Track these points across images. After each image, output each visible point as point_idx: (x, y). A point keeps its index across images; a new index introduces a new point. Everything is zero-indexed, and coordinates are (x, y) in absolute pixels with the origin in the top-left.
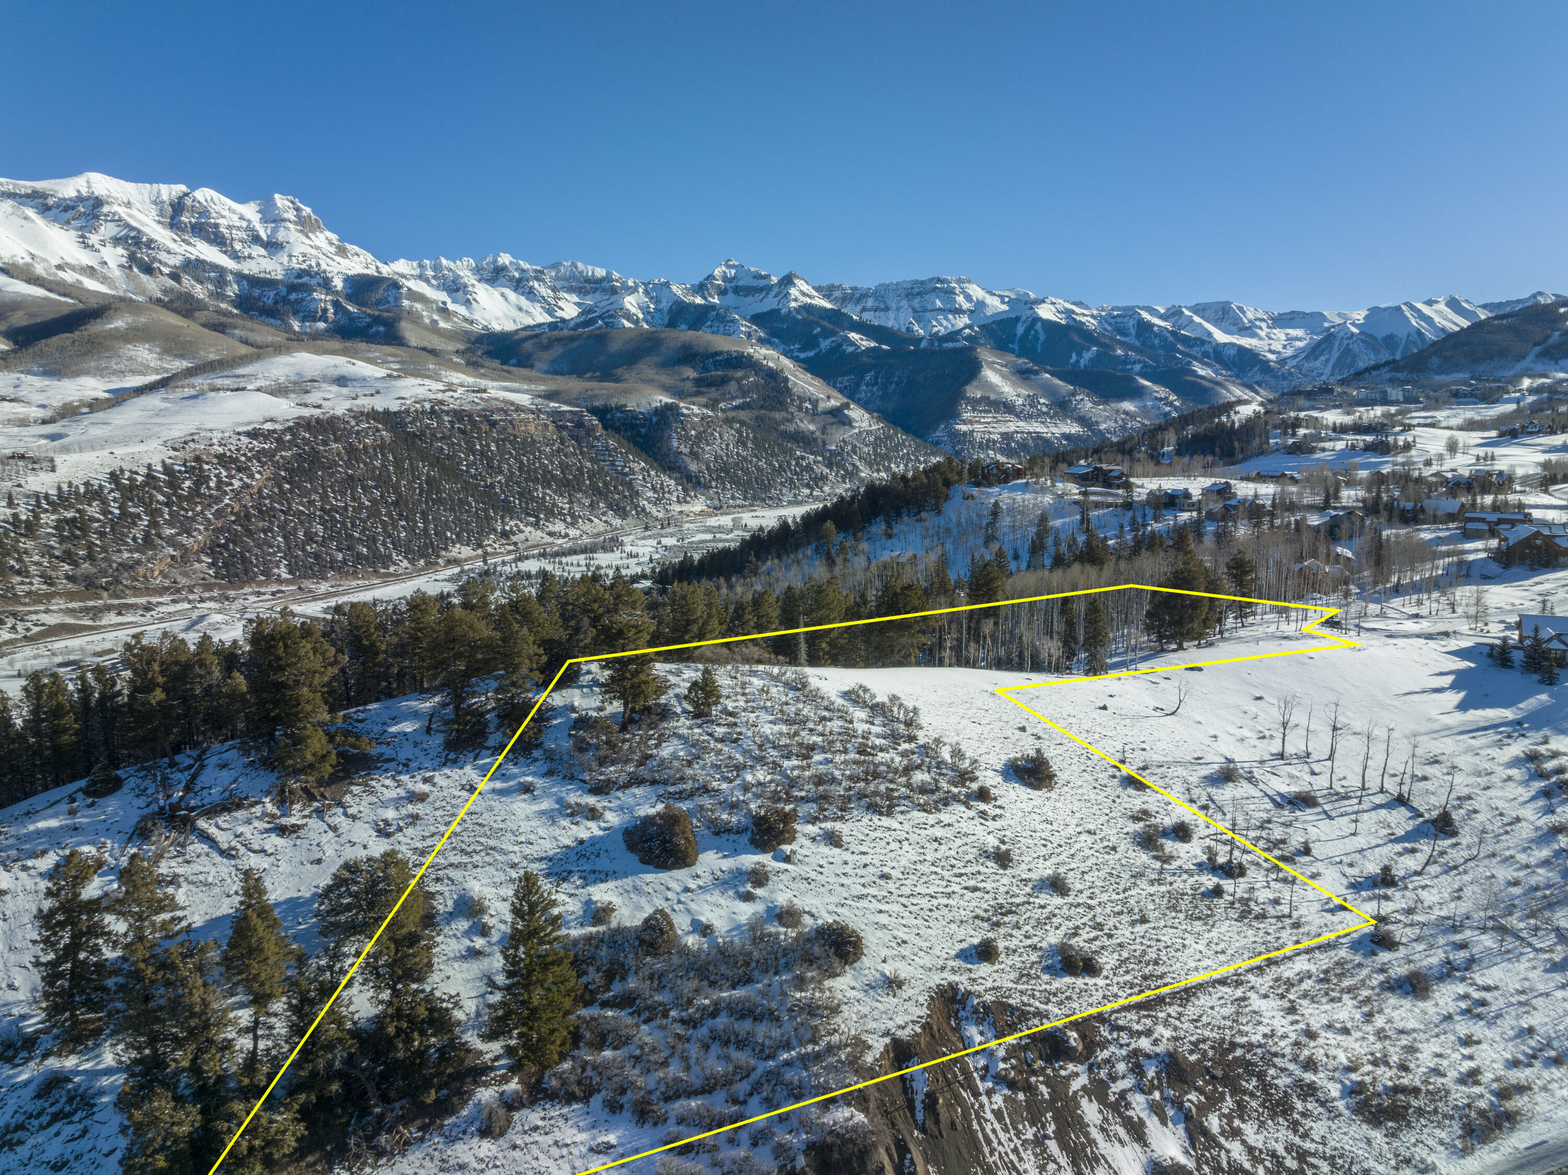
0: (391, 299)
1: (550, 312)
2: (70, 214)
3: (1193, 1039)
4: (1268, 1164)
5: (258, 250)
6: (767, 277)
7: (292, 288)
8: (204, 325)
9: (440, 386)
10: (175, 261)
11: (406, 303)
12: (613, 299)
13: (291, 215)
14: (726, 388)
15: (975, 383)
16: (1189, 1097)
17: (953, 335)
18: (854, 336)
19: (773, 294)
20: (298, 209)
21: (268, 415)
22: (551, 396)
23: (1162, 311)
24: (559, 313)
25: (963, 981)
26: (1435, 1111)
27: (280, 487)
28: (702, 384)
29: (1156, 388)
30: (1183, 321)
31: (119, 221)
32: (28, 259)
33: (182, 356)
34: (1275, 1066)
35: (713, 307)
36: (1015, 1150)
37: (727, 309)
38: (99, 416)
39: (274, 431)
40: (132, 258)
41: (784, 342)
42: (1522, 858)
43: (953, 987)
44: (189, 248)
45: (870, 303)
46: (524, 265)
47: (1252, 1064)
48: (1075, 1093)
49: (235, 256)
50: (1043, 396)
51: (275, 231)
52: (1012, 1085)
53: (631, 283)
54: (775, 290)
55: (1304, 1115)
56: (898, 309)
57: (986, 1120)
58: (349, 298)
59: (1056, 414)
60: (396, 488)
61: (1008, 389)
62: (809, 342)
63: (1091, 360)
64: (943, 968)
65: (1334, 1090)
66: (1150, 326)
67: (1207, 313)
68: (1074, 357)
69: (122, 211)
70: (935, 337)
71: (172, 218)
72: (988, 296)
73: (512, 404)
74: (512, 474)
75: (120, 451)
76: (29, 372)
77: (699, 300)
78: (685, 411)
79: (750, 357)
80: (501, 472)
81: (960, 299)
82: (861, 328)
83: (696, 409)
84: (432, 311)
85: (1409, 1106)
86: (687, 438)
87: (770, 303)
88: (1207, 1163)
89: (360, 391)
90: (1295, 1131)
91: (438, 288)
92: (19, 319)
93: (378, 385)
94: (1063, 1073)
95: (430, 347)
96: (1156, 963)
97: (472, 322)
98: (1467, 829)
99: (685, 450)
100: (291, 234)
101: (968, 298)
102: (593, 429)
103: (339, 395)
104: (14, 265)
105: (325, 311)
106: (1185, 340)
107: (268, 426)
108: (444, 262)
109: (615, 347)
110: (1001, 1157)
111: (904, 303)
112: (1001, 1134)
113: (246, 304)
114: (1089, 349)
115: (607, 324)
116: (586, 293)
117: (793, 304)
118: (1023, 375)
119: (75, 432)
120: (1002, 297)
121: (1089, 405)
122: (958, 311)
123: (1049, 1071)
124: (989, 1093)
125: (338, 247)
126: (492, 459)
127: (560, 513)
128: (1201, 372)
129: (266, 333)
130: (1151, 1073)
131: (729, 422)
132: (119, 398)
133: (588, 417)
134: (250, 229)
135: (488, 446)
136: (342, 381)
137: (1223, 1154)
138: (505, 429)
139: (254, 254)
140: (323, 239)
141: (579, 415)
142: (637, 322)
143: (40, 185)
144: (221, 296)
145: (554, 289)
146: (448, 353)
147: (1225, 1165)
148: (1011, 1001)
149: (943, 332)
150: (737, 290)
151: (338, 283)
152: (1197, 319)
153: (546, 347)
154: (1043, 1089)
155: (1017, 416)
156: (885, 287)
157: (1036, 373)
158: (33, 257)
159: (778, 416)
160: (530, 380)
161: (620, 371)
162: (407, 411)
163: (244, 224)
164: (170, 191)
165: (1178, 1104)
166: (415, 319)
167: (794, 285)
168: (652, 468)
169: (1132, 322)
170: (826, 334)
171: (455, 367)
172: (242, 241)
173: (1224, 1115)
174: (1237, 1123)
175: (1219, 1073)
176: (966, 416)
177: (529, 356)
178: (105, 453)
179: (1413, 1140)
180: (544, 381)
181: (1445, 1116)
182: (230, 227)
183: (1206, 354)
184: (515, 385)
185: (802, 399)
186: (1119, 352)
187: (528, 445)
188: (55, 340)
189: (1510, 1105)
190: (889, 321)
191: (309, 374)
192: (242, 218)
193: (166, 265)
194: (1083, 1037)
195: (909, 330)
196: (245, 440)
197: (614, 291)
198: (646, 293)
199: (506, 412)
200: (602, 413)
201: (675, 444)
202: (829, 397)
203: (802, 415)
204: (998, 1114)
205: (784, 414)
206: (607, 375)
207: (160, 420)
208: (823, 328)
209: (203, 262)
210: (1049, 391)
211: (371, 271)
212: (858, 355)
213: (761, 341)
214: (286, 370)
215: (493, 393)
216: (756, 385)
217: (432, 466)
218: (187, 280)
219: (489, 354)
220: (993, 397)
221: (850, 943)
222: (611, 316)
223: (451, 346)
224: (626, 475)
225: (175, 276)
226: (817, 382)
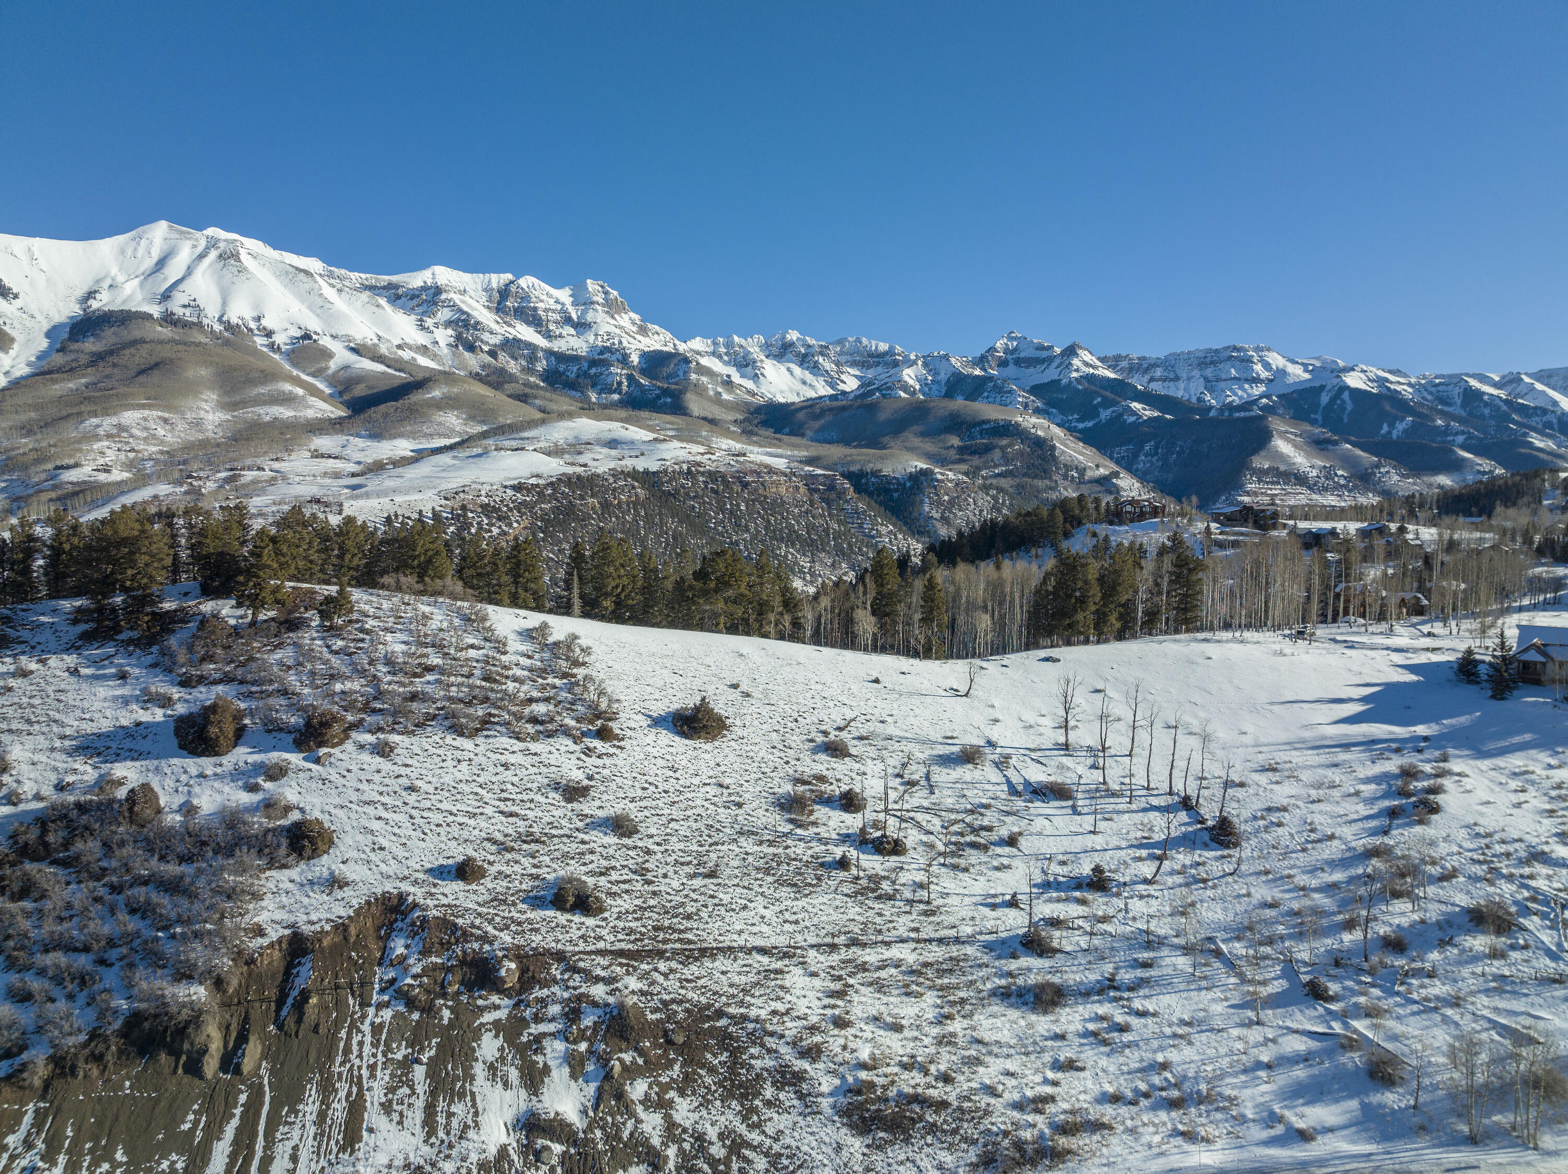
0: (681, 373)
1: (832, 385)
2: (415, 302)
3: (666, 997)
4: (687, 1146)
5: (569, 330)
6: (1050, 348)
7: (593, 363)
8: (509, 396)
9: (702, 449)
10: (495, 340)
11: (693, 376)
12: (892, 371)
13: (599, 298)
14: (989, 456)
15: (1263, 453)
16: (623, 1055)
17: (1247, 405)
18: (1136, 406)
19: (1055, 364)
20: (606, 293)
21: (535, 472)
22: (810, 461)
23: (1497, 379)
24: (842, 387)
25: (416, 894)
26: (955, 1132)
27: (534, 534)
28: (965, 452)
29: (1478, 460)
30: (1521, 389)
31: (453, 306)
32: (376, 341)
33: (483, 422)
34: (762, 1045)
35: (991, 378)
36: (372, 1068)
37: (1005, 380)
38: (399, 470)
39: (537, 485)
40: (459, 337)
41: (1062, 412)
42: (1302, 879)
43: (402, 897)
44: (510, 329)
45: (1159, 372)
46: (811, 341)
47: (731, 1038)
48: (483, 1025)
49: (548, 336)
50: (1343, 469)
51: (584, 312)
52: (411, 1004)
53: (913, 357)
54: (1058, 361)
55: (769, 1104)
56: (1189, 379)
57: (359, 1031)
58: (643, 372)
59: (1355, 487)
60: (643, 542)
61: (1301, 460)
62: (1089, 412)
63: (1405, 431)
64: (405, 878)
65: (827, 1084)
66: (1479, 394)
67: (1553, 381)
68: (1385, 428)
69: (456, 298)
70: (1231, 407)
71: (499, 303)
72: (1289, 365)
73: (767, 466)
74: (758, 532)
75: (399, 499)
76: (358, 435)
77: (978, 372)
78: (939, 477)
79: (1017, 425)
80: (748, 531)
81: (1258, 367)
82: (1146, 398)
83: (951, 475)
84: (717, 384)
85: (921, 1119)
86: (940, 503)
87: (1051, 374)
88: (602, 1128)
89: (627, 453)
90: (745, 1119)
91: (726, 363)
92: (360, 391)
93: (644, 447)
94: (480, 1002)
95: (710, 416)
96: (689, 917)
97: (754, 394)
98: (1254, 842)
99: (937, 515)
100: (598, 316)
101: (1267, 366)
102: (844, 491)
103: (608, 456)
104: (364, 346)
105: (620, 384)
106: (1523, 409)
107: (533, 481)
108: (736, 339)
109: (883, 416)
110: (351, 1069)
111: (1196, 373)
112: (367, 1049)
113: (553, 378)
114: (1403, 419)
115: (884, 396)
116: (869, 367)
117: (1075, 375)
118: (1319, 445)
119: (373, 483)
120: (1305, 365)
121: (1396, 478)
122: (1256, 380)
123: (464, 998)
124: (380, 1006)
125: (640, 327)
126: (740, 518)
127: (801, 572)
128: (1538, 444)
129: (562, 402)
130: (588, 1021)
131: (985, 488)
132: (419, 456)
133: (840, 480)
134: (563, 311)
135: (738, 505)
136: (613, 444)
137: (630, 1124)
138: (756, 490)
139: (564, 333)
140: (627, 319)
141: (832, 479)
142: (914, 393)
143: (395, 278)
144: (529, 370)
145: (838, 364)
146: (726, 422)
147: (625, 1135)
148: (460, 921)
149: (1237, 401)
150: (1018, 362)
151: (635, 359)
152: (1539, 386)
153: (816, 417)
154: (446, 1014)
155: (1310, 488)
156: (1176, 356)
157: (1335, 443)
158: (379, 338)
159: (1040, 483)
160: (795, 446)
161: (886, 439)
162: (665, 471)
163: (559, 307)
164: (498, 280)
165: (604, 1061)
166: (700, 390)
167: (1077, 355)
168: (900, 531)
169: (1457, 390)
170: (1107, 404)
171: (728, 434)
172: (556, 322)
173: (659, 1084)
174: (672, 1094)
175: (680, 1039)
176: (1250, 487)
177: (802, 425)
178: (387, 500)
179: (902, 1157)
180: (807, 448)
181: (965, 1139)
182: (546, 310)
183: (1548, 425)
184: (780, 451)
185: (1068, 467)
186: (1439, 422)
187: (777, 506)
188: (382, 408)
189: (1063, 1141)
190: (1178, 391)
191: (585, 437)
192: (557, 302)
193: (487, 343)
194: (523, 971)
195: (1199, 400)
196: (510, 492)
197: (896, 364)
198: (925, 365)
199: (758, 474)
200: (858, 480)
201: (927, 508)
202: (1097, 466)
203: (1066, 483)
204: (376, 1029)
205: (1047, 482)
206: (875, 443)
207: (444, 474)
208: (1104, 397)
209: (519, 341)
210: (1348, 462)
211: (669, 348)
212: (1141, 425)
213: (1037, 412)
214: (566, 434)
215: (752, 457)
216: (1021, 453)
217: (681, 522)
218: (503, 357)
219: (764, 424)
220: (1282, 468)
221: (308, 837)
222: (887, 389)
223: (730, 417)
224: (873, 537)
225: (493, 354)
226: (1089, 451)
